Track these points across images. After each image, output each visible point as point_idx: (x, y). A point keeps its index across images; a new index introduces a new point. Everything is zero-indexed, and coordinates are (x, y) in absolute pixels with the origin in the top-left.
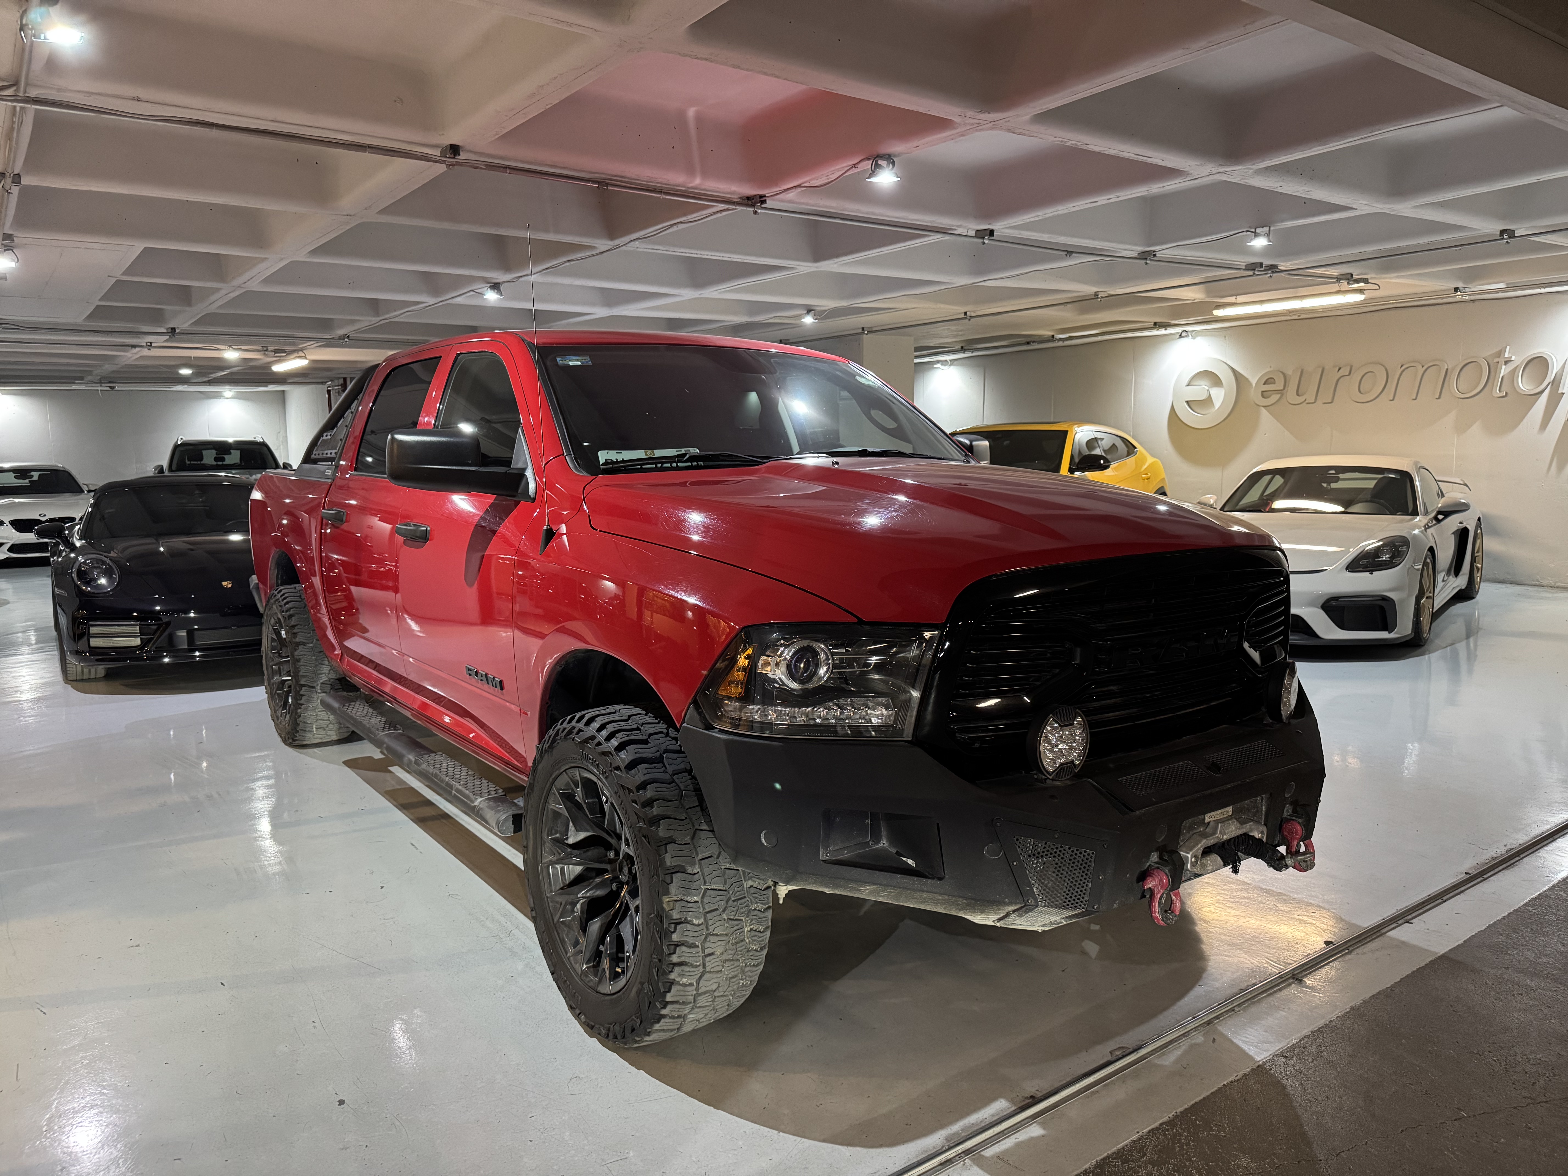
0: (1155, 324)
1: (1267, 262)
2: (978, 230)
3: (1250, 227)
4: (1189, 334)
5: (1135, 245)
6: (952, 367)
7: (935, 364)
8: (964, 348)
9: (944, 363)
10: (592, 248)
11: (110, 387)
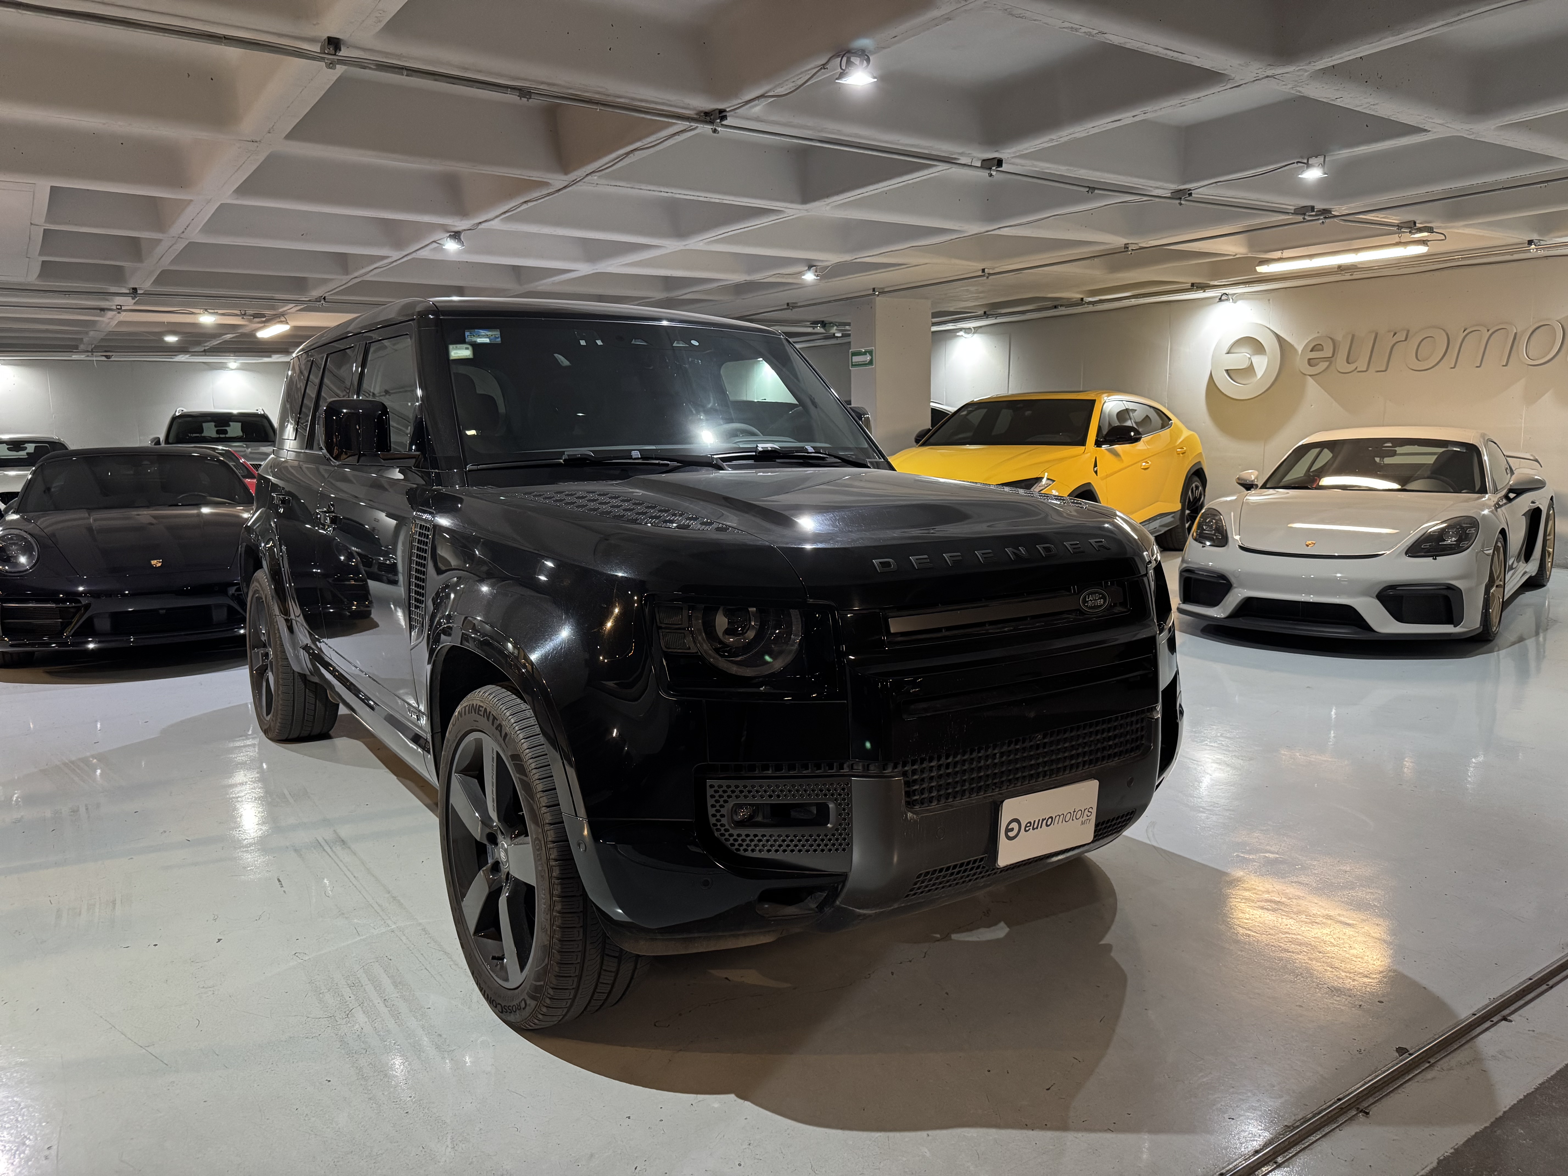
0: (1193, 285)
1: (1319, 206)
2: (984, 160)
3: (1302, 157)
4: (1230, 297)
5: (1167, 181)
6: (976, 335)
7: (957, 332)
8: (987, 313)
9: (968, 330)
10: (546, 184)
11: (106, 356)
